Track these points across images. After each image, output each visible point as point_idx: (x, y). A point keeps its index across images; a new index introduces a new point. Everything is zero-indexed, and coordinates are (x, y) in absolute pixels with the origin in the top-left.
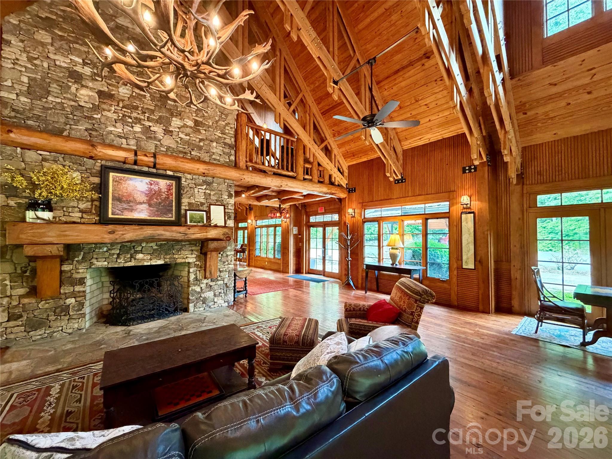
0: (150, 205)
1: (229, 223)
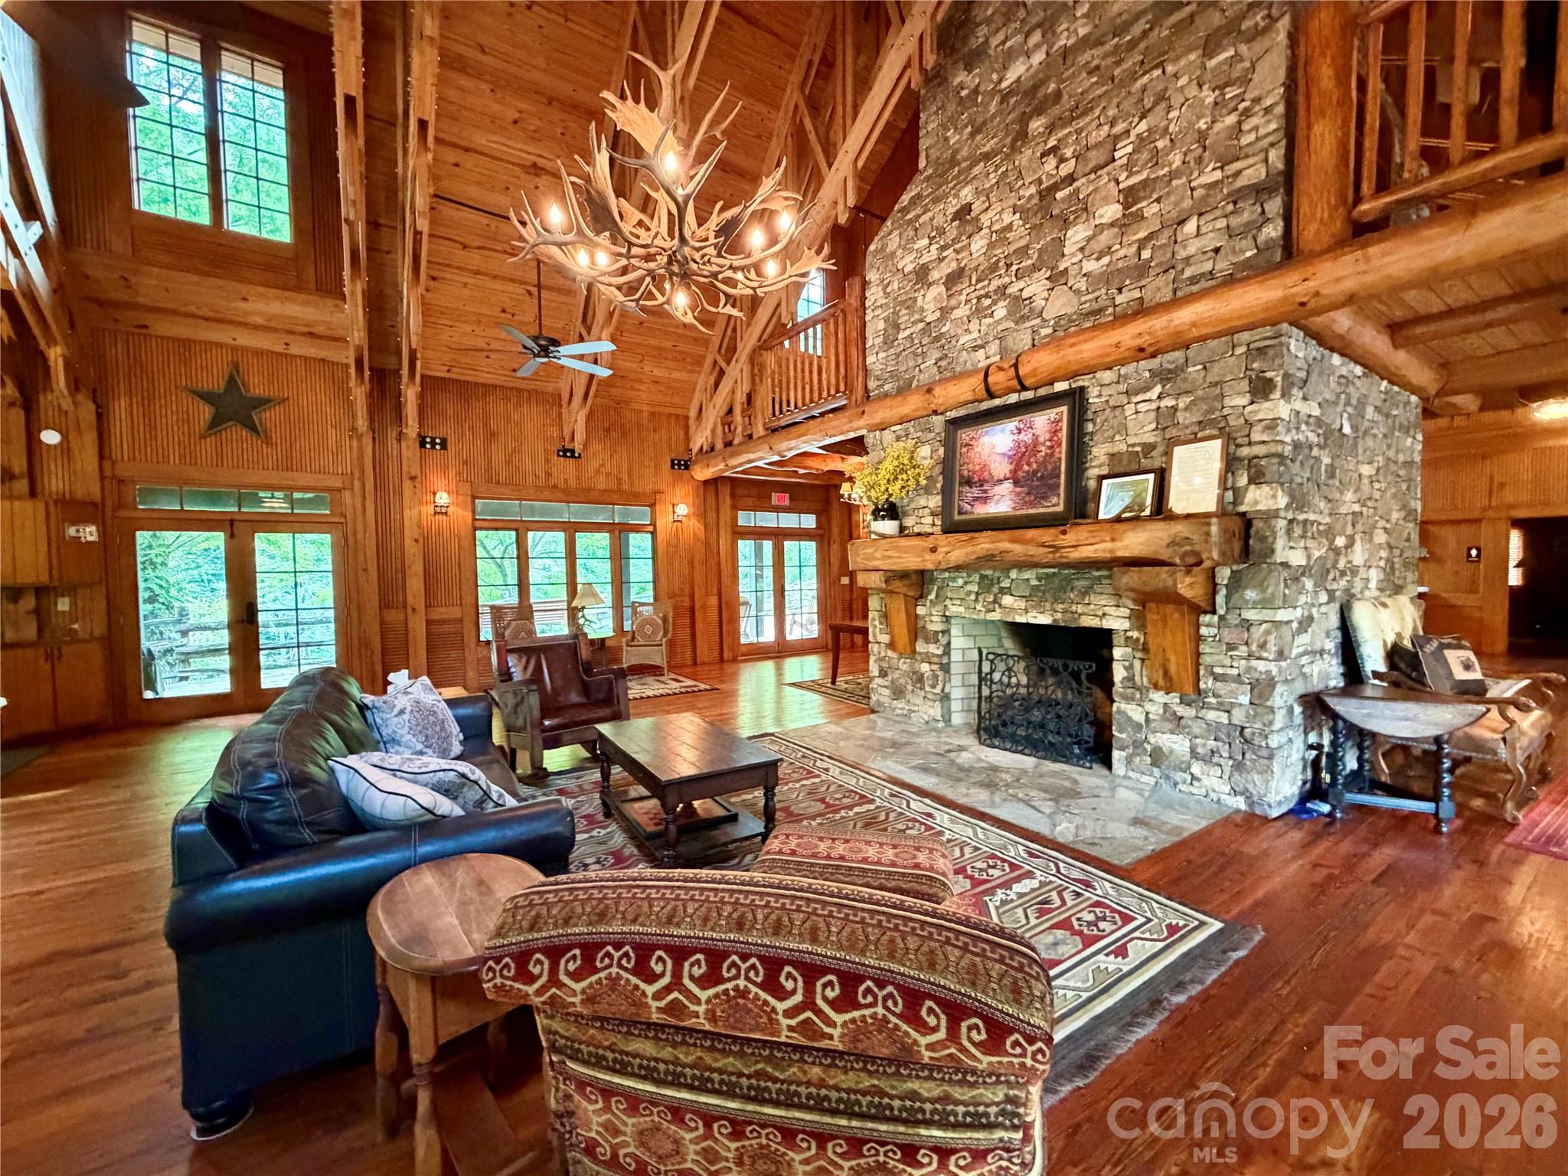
0: (1016, 483)
1: (1259, 499)
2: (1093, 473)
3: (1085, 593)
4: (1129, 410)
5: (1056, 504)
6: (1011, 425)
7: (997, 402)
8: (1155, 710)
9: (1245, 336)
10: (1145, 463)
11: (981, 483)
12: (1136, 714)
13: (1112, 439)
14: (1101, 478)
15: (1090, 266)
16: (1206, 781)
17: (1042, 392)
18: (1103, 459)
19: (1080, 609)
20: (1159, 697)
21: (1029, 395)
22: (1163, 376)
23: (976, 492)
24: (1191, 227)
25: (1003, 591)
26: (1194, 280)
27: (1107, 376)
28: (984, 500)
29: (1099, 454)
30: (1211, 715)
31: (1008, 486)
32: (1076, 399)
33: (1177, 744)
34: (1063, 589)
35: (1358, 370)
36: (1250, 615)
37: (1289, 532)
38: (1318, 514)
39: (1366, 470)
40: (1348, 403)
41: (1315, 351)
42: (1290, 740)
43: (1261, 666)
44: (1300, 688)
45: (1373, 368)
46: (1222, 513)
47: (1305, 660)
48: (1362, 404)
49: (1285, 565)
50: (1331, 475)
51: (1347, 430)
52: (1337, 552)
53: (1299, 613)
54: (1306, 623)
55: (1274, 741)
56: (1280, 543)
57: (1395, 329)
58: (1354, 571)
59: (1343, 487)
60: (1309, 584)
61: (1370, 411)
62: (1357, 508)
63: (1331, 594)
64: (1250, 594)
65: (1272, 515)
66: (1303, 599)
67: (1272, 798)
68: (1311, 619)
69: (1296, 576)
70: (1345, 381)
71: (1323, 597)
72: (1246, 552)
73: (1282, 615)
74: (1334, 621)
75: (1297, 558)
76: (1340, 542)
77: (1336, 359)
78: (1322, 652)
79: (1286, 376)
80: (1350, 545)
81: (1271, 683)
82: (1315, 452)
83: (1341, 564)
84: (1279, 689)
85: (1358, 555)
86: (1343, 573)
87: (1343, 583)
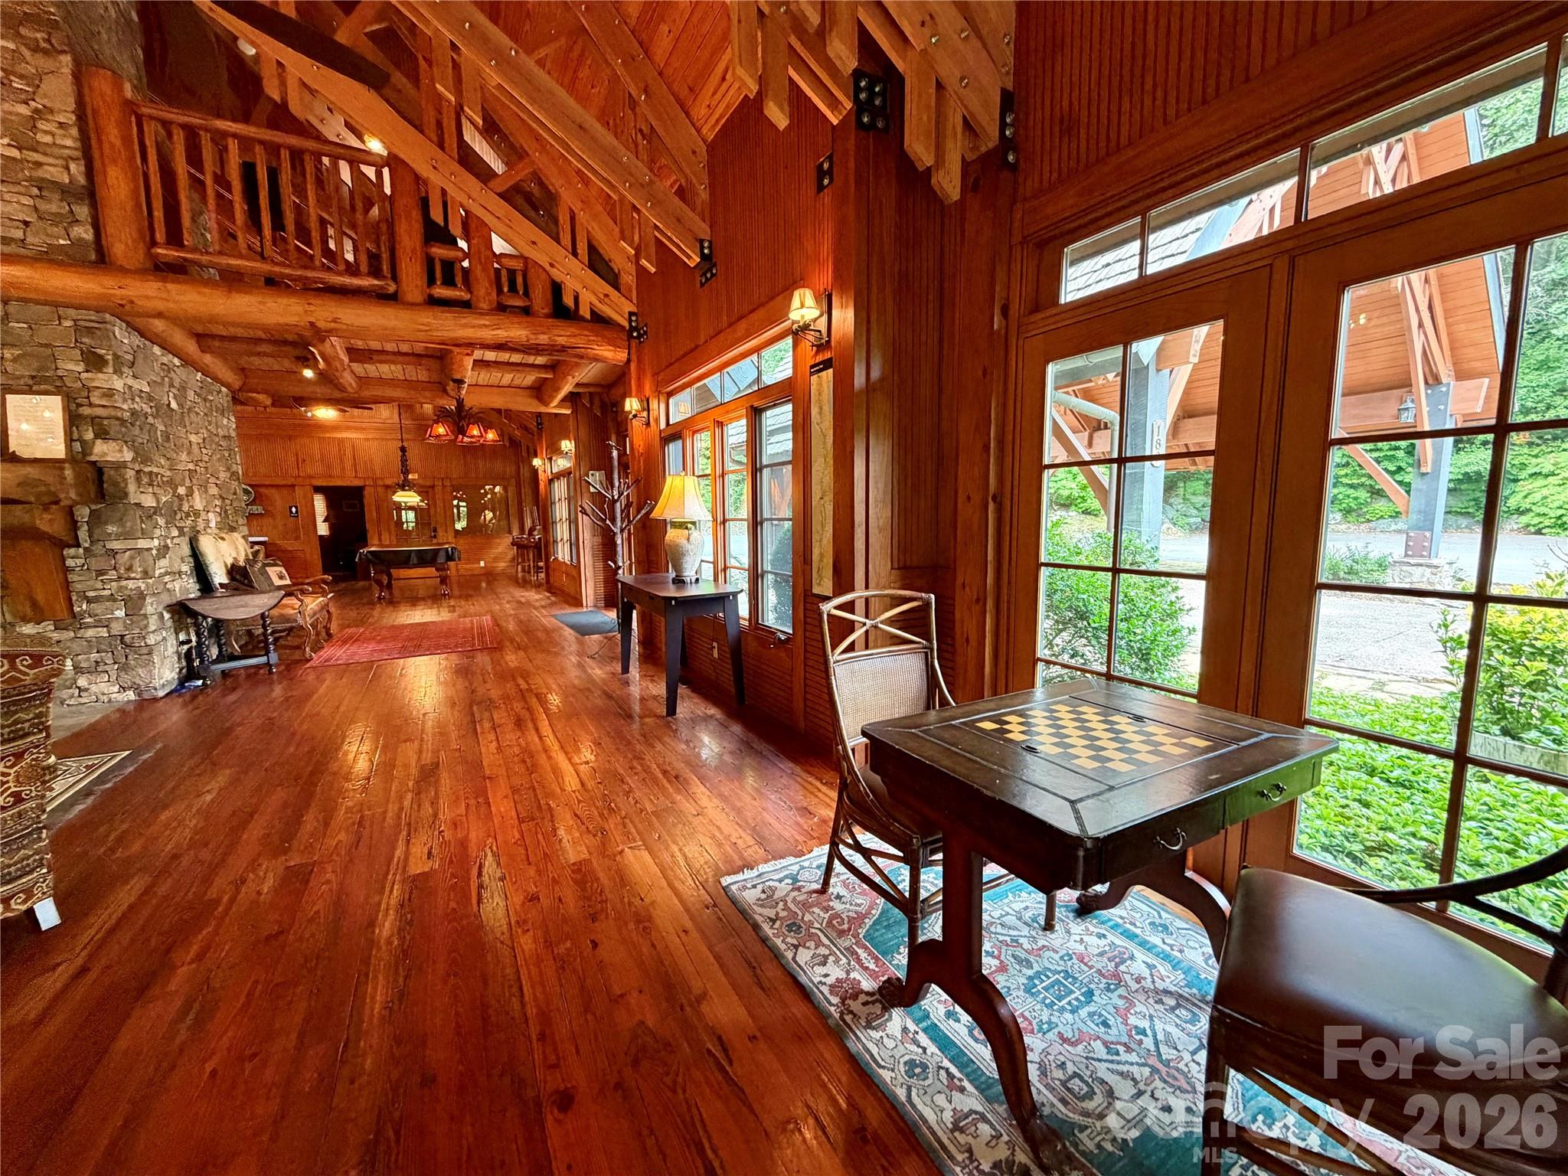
1: (105, 451)
9: (71, 313)
16: (93, 689)
30: (90, 633)
35: (176, 361)
36: (115, 545)
37: (138, 480)
38: (159, 467)
39: (193, 438)
40: (171, 385)
41: (137, 340)
42: (164, 639)
43: (131, 584)
44: (167, 599)
45: (187, 362)
46: (73, 460)
47: (167, 578)
48: (183, 389)
49: (138, 505)
50: (168, 439)
51: (174, 405)
52: (179, 497)
53: (156, 542)
54: (163, 551)
55: (151, 640)
56: (132, 488)
57: (200, 338)
58: (197, 514)
59: (178, 448)
60: (161, 521)
61: (191, 395)
62: (191, 466)
63: (181, 530)
64: (111, 529)
65: (120, 466)
66: (157, 532)
67: (157, 683)
68: (166, 547)
69: (151, 514)
70: (168, 369)
71: (175, 533)
72: (101, 495)
73: (142, 544)
74: (186, 550)
75: (148, 501)
76: (182, 491)
77: (157, 350)
78: (180, 573)
79: (116, 357)
80: (190, 493)
81: (142, 596)
82: (150, 420)
83: (186, 508)
84: (149, 600)
85: (198, 503)
86: (188, 515)
87: (189, 522)
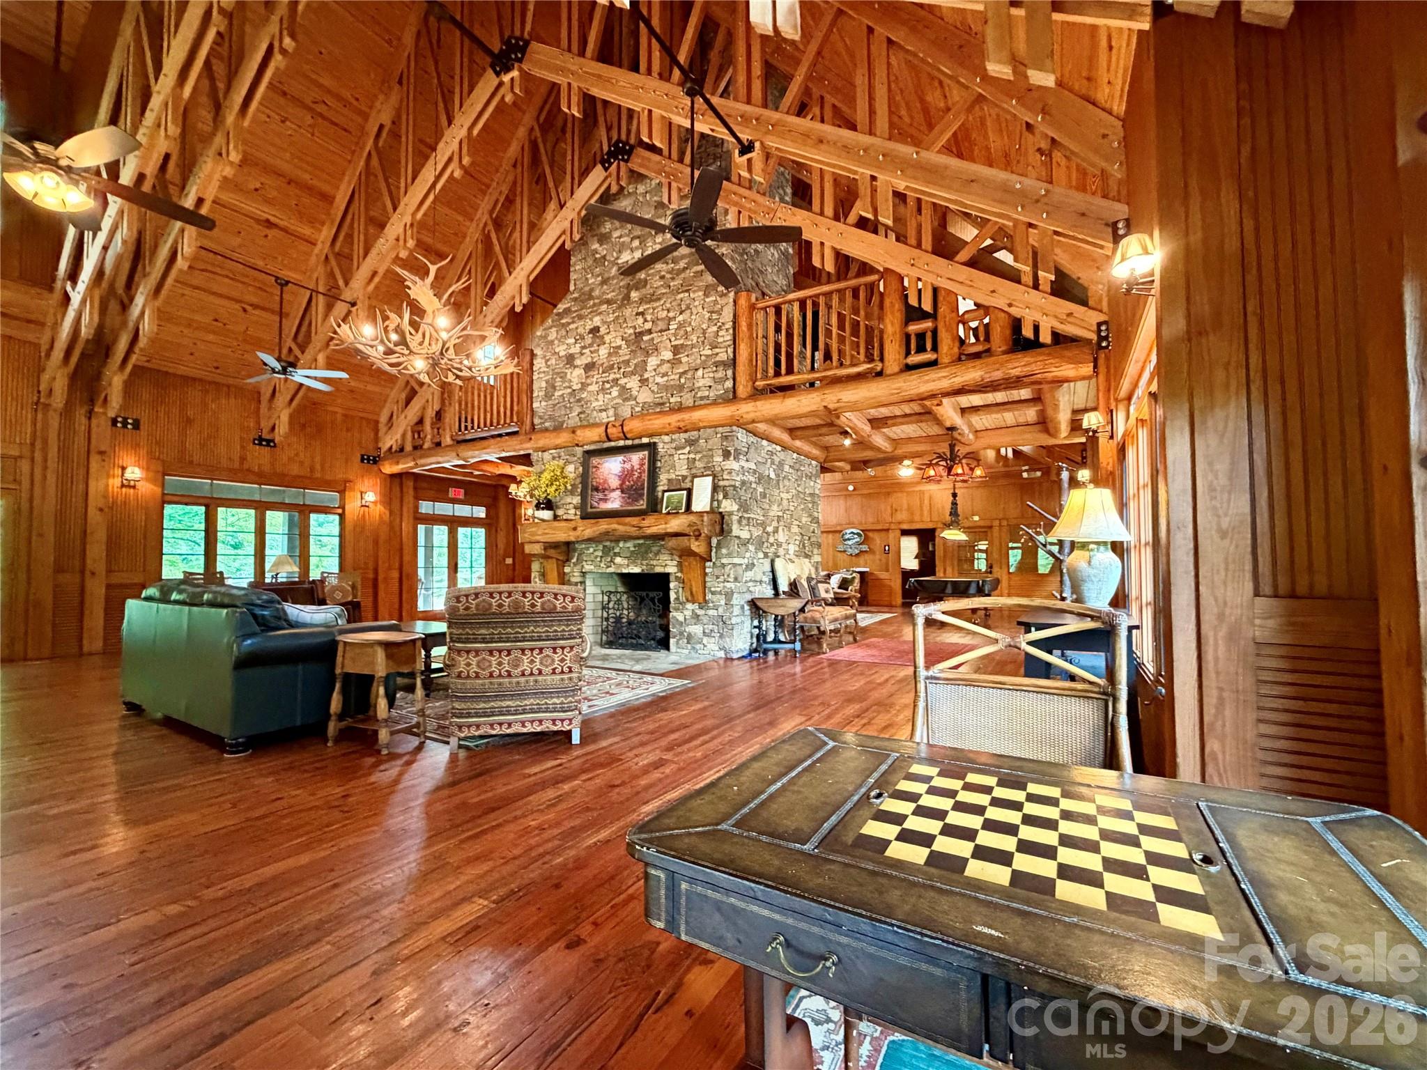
0: (622, 492)
1: (728, 506)
2: (660, 488)
3: (657, 554)
4: (676, 457)
5: (642, 504)
6: (620, 458)
7: (613, 444)
8: (688, 613)
9: (720, 429)
10: (683, 485)
11: (604, 490)
12: (681, 618)
13: (668, 472)
14: (665, 491)
15: (658, 380)
16: (709, 646)
17: (637, 442)
18: (665, 481)
19: (654, 563)
20: (689, 606)
21: (629, 442)
22: (692, 443)
23: (601, 495)
24: (700, 372)
25: (616, 555)
26: (702, 398)
27: (666, 438)
28: (605, 500)
29: (663, 479)
30: (711, 612)
31: (618, 493)
32: (652, 447)
33: (696, 630)
34: (646, 552)
35: (779, 448)
36: (724, 561)
37: (739, 522)
38: (756, 514)
39: (784, 496)
40: (773, 463)
41: (752, 439)
42: (743, 622)
43: (728, 585)
44: (749, 597)
45: (785, 448)
46: (712, 511)
47: (750, 584)
48: (781, 464)
49: (738, 537)
50: (765, 497)
51: (773, 476)
52: (768, 534)
53: (746, 561)
54: (750, 566)
55: (734, 621)
56: (735, 527)
57: (792, 431)
58: (779, 545)
59: (771, 503)
60: (751, 548)
61: (787, 468)
62: (780, 514)
63: (766, 555)
64: (724, 551)
65: (731, 514)
66: (748, 555)
67: (733, 649)
68: (753, 565)
69: (745, 543)
70: (772, 453)
71: (761, 555)
72: (722, 530)
73: (736, 561)
74: (768, 568)
75: (745, 535)
76: (770, 529)
77: (765, 443)
78: (761, 582)
79: (736, 450)
80: (776, 531)
81: (732, 593)
82: (754, 485)
83: (771, 540)
84: (735, 596)
85: (781, 537)
86: (772, 545)
87: (772, 549)
